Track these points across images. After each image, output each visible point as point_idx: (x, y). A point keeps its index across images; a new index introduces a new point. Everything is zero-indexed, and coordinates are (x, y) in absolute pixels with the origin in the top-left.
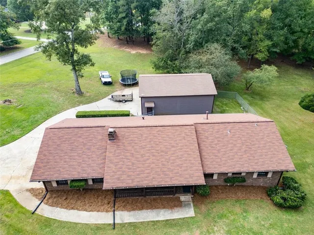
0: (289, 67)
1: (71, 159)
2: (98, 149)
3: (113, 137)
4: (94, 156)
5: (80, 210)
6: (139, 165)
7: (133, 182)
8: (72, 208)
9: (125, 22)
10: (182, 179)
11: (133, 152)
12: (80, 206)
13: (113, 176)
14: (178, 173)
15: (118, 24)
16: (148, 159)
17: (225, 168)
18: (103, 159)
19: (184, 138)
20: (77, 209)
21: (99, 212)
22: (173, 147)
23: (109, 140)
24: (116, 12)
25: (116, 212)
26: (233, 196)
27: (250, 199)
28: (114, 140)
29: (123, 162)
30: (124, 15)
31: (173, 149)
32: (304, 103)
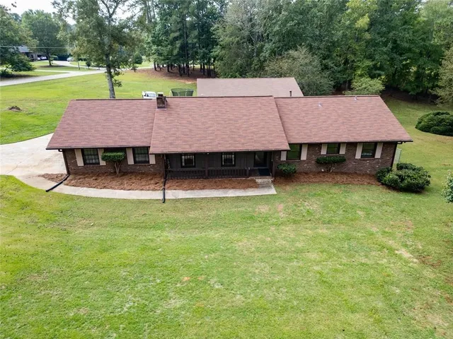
0: (399, 101)
1: (104, 128)
2: (142, 120)
3: (164, 103)
4: (137, 126)
5: (115, 189)
6: (199, 132)
7: (191, 147)
8: (105, 187)
9: (178, 44)
10: (258, 145)
11: (190, 119)
12: (116, 185)
13: (164, 141)
14: (252, 139)
15: (169, 46)
16: (210, 127)
17: (317, 139)
18: (150, 129)
19: (260, 108)
20: (111, 188)
21: (143, 191)
22: (245, 115)
23: (158, 108)
24: (166, 33)
25: (166, 191)
26: (330, 180)
27: (353, 184)
28: (164, 107)
29: (178, 128)
30: (177, 34)
31: (245, 118)
32: (421, 125)
